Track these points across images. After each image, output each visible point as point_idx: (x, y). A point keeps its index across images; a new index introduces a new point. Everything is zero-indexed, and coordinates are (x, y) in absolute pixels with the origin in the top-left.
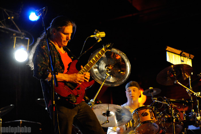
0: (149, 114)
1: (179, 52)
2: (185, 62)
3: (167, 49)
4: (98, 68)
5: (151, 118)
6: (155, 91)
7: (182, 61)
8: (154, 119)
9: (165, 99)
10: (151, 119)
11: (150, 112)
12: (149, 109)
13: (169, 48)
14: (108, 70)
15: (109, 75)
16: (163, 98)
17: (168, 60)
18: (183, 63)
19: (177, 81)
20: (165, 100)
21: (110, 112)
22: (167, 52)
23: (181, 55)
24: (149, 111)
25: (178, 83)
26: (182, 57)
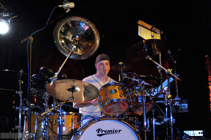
0: (118, 92)
1: (150, 27)
2: (155, 37)
3: (139, 23)
4: (64, 39)
5: (120, 96)
6: (124, 67)
7: (152, 36)
8: (123, 97)
9: (134, 75)
10: (120, 98)
11: (119, 90)
12: (118, 86)
13: (141, 22)
14: (75, 42)
15: (75, 47)
16: (133, 73)
17: (139, 34)
18: (153, 38)
19: (149, 56)
20: (134, 77)
21: (76, 88)
22: (139, 26)
23: (151, 30)
24: (118, 88)
25: (150, 58)
26: (153, 33)
